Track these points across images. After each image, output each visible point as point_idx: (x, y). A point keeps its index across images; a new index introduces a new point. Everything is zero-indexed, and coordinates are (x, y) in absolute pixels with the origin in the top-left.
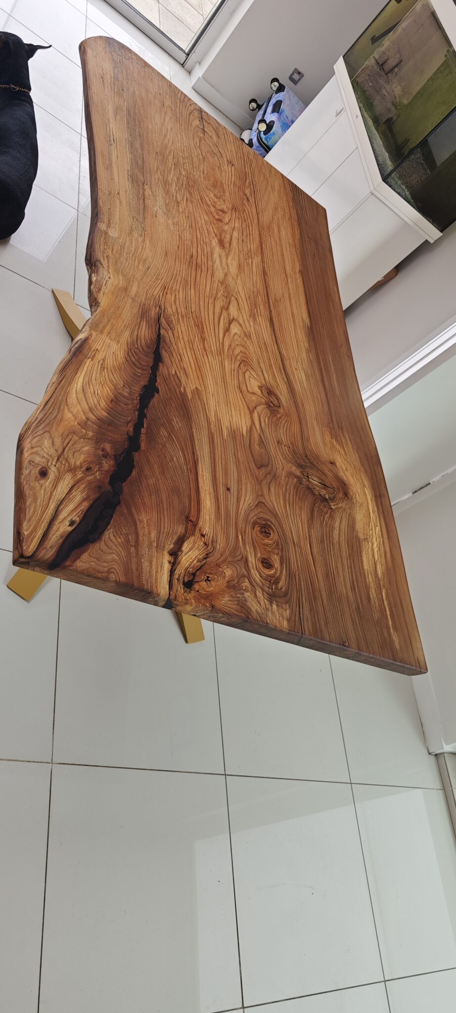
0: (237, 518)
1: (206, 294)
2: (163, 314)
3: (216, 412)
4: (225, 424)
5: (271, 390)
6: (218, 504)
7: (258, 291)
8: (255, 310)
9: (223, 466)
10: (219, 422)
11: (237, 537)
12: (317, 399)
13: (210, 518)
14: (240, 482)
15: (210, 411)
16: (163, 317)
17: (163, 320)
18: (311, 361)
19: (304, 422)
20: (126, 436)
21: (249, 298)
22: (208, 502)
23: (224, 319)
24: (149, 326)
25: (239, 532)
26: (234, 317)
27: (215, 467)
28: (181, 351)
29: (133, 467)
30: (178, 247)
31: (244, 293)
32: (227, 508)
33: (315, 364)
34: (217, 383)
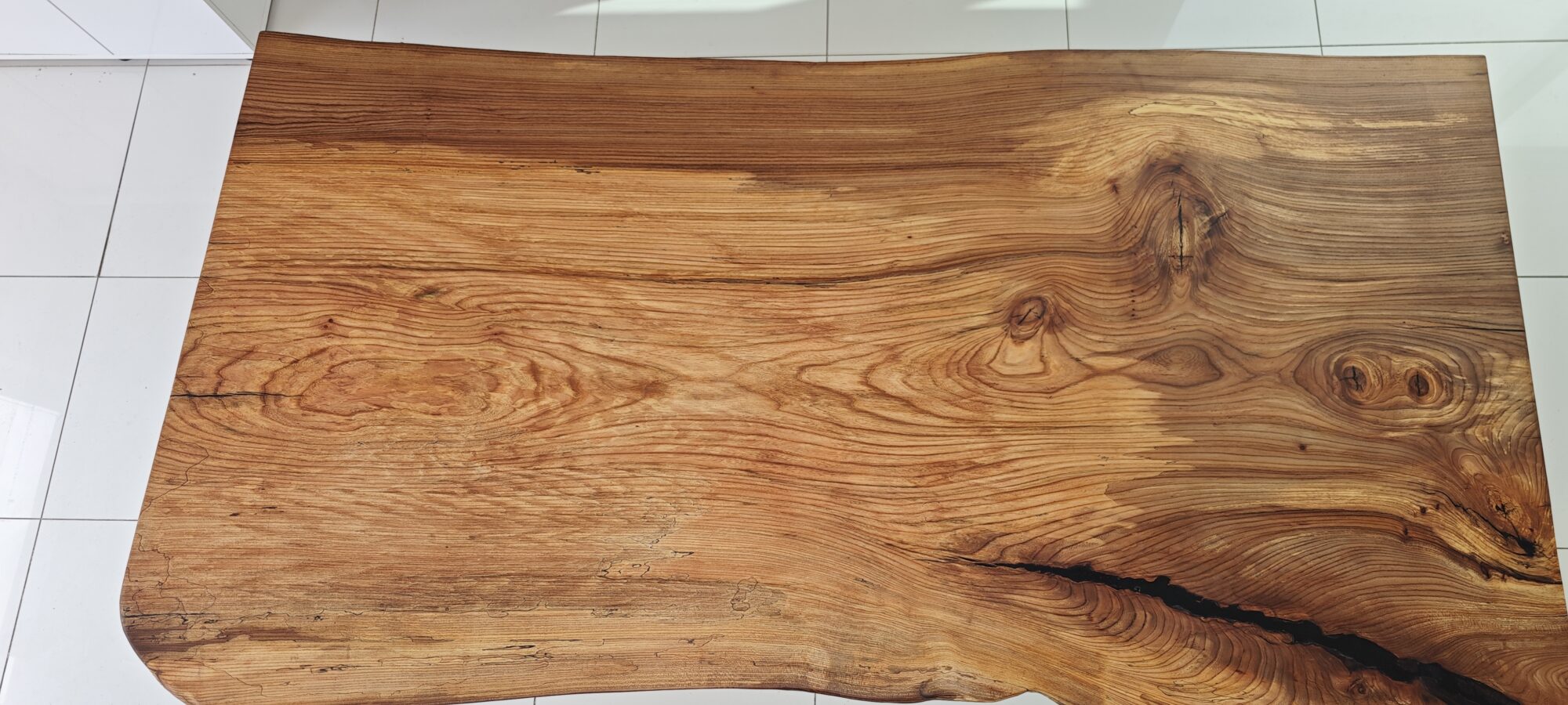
0: (1355, 437)
1: (839, 447)
2: (965, 553)
3: (1141, 455)
4: (1156, 437)
5: (1009, 312)
6: (1344, 473)
7: (740, 305)
8: (801, 322)
9: (1257, 452)
10: (1159, 450)
11: (1392, 440)
12: (960, 194)
13: (1382, 492)
14: (1274, 420)
15: (1146, 470)
16: (972, 553)
17: (981, 555)
18: (860, 190)
19: (1045, 243)
20: (1299, 646)
21: (773, 333)
22: (1352, 493)
23: (883, 408)
24: (1016, 588)
25: (1381, 435)
26: (862, 383)
27: (1268, 471)
28: (1036, 520)
29: (1353, 637)
30: (745, 504)
31: (772, 347)
32: (1344, 455)
33: (863, 180)
34: (1068, 446)
